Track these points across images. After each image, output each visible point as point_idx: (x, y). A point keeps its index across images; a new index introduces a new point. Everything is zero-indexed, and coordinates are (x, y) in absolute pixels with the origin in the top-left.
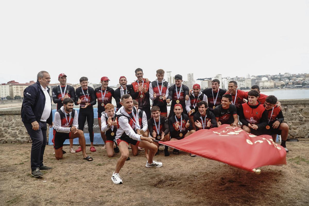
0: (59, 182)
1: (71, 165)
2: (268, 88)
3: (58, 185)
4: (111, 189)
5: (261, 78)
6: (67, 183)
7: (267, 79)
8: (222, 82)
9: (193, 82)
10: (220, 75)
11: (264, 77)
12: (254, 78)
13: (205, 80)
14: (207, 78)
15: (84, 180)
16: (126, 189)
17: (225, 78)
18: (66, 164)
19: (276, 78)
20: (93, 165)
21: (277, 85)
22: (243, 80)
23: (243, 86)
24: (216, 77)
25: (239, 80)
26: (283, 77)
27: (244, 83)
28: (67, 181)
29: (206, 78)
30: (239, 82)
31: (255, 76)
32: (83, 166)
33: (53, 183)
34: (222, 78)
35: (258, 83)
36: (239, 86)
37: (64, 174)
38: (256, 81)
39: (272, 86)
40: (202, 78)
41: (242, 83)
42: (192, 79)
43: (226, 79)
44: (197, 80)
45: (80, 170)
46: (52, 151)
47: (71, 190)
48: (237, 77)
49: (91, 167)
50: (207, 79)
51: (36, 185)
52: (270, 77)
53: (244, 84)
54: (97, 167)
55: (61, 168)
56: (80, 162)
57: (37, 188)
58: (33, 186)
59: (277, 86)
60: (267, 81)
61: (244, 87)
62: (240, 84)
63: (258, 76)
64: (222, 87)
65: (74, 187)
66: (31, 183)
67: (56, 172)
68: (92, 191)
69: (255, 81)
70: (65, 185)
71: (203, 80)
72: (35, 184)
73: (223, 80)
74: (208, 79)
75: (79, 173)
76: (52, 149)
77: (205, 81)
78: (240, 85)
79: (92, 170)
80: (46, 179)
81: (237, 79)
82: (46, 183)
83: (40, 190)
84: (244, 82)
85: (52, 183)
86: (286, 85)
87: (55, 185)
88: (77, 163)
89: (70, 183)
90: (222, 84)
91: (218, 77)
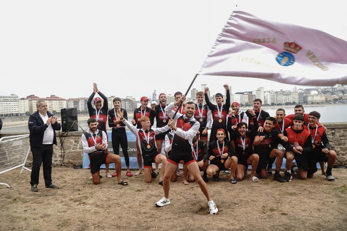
0: (103, 207)
1: (110, 191)
2: (318, 103)
3: (102, 210)
4: (154, 215)
5: (309, 91)
6: (110, 208)
7: (316, 93)
8: (265, 96)
10: (263, 88)
11: (313, 90)
12: (302, 92)
13: (245, 94)
15: (126, 206)
16: (169, 215)
18: (105, 189)
19: (328, 92)
20: (133, 191)
21: (328, 99)
22: (289, 93)
25: (285, 93)
26: (335, 91)
27: (290, 97)
28: (110, 206)
29: (246, 92)
30: (284, 96)
31: (302, 89)
32: (122, 191)
33: (97, 208)
34: (265, 92)
35: (306, 97)
36: (284, 101)
37: (105, 199)
38: (304, 95)
39: (323, 101)
40: (241, 92)
41: (287, 97)
43: (269, 93)
44: (236, 93)
45: (121, 196)
46: (87, 175)
47: (115, 215)
48: (281, 90)
49: (130, 193)
51: (80, 210)
52: (321, 90)
53: (290, 98)
54: (137, 193)
55: (102, 194)
56: (119, 188)
57: (82, 213)
58: (78, 210)
59: (329, 100)
60: (316, 95)
61: (290, 102)
62: (285, 98)
63: (306, 89)
64: (265, 102)
65: (118, 212)
66: (75, 207)
67: (97, 197)
68: (136, 216)
69: (303, 95)
70: (108, 211)
71: (243, 93)
72: (79, 209)
73: (266, 93)
74: (248, 92)
75: (120, 198)
76: (87, 173)
77: (245, 95)
79: (132, 196)
80: (89, 205)
81: (281, 93)
82: (90, 208)
83: (85, 214)
84: (289, 96)
85: (96, 208)
86: (339, 100)
87: (99, 210)
88: (116, 188)
89: (113, 209)
90: (265, 98)
91: (260, 91)
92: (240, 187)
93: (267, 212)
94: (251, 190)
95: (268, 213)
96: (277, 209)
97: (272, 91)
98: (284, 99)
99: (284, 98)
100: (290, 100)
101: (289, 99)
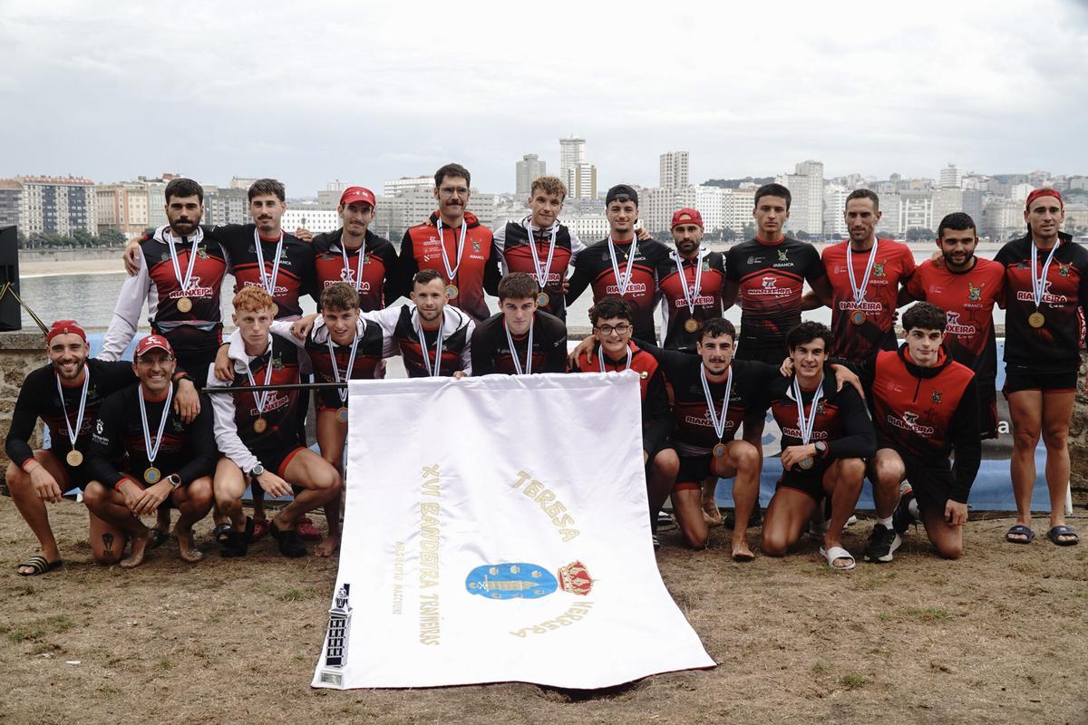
0: (133, 670)
1: (166, 596)
3: (134, 682)
4: (358, 702)
5: (1007, 186)
6: (169, 673)
8: (824, 201)
9: (687, 194)
10: (817, 167)
11: (1021, 181)
12: (978, 187)
13: (742, 185)
14: (754, 177)
15: (238, 664)
16: (423, 704)
17: (836, 179)
18: (143, 590)
19: (1078, 191)
20: (267, 598)
21: (1078, 223)
22: (924, 191)
23: (923, 222)
24: (796, 174)
25: (907, 192)
27: (929, 208)
28: (166, 665)
29: (748, 180)
30: (904, 201)
31: (979, 177)
32: (220, 597)
33: (110, 672)
34: (826, 182)
35: (993, 209)
36: (904, 224)
37: (144, 632)
38: (986, 200)
40: (726, 179)
41: (916, 209)
42: (679, 180)
43: (843, 188)
44: (706, 184)
45: (215, 620)
46: (64, 526)
47: (191, 702)
48: (894, 176)
49: (256, 607)
50: (753, 184)
51: (42, 678)
53: (926, 211)
54: (286, 607)
55: (128, 608)
56: (205, 583)
57: (49, 689)
58: (31, 678)
59: (1079, 228)
61: (924, 227)
62: (907, 212)
63: (996, 178)
64: (824, 223)
65: (202, 690)
66: (20, 666)
67: (110, 622)
68: (283, 709)
69: (981, 201)
70: (163, 683)
71: (733, 185)
72: (37, 674)
75: (211, 630)
76: (61, 517)
77: (744, 191)
78: (907, 219)
80: (78, 656)
81: (893, 190)
82: (81, 672)
83: (63, 697)
84: (926, 203)
85: (106, 672)
87: (119, 679)
88: (192, 586)
89: (181, 675)
90: (824, 207)
91: (805, 176)
92: (721, 586)
93: (831, 692)
94: (767, 597)
95: (834, 695)
96: (871, 678)
97: (856, 177)
98: (904, 215)
99: (904, 209)
100: (928, 219)
101: (922, 215)
